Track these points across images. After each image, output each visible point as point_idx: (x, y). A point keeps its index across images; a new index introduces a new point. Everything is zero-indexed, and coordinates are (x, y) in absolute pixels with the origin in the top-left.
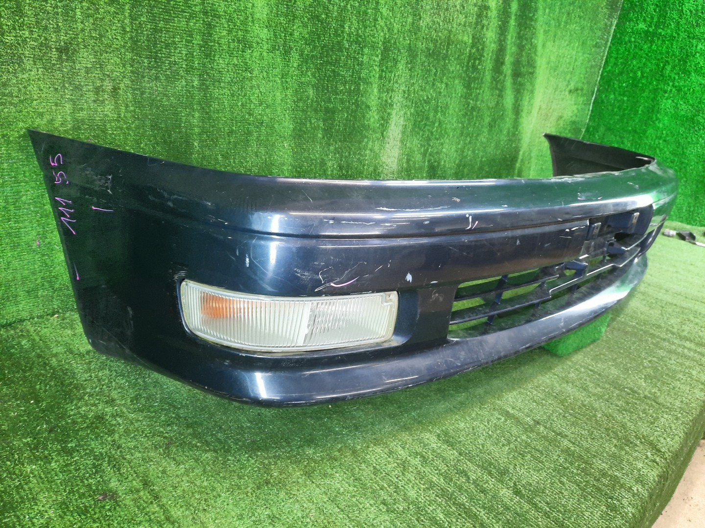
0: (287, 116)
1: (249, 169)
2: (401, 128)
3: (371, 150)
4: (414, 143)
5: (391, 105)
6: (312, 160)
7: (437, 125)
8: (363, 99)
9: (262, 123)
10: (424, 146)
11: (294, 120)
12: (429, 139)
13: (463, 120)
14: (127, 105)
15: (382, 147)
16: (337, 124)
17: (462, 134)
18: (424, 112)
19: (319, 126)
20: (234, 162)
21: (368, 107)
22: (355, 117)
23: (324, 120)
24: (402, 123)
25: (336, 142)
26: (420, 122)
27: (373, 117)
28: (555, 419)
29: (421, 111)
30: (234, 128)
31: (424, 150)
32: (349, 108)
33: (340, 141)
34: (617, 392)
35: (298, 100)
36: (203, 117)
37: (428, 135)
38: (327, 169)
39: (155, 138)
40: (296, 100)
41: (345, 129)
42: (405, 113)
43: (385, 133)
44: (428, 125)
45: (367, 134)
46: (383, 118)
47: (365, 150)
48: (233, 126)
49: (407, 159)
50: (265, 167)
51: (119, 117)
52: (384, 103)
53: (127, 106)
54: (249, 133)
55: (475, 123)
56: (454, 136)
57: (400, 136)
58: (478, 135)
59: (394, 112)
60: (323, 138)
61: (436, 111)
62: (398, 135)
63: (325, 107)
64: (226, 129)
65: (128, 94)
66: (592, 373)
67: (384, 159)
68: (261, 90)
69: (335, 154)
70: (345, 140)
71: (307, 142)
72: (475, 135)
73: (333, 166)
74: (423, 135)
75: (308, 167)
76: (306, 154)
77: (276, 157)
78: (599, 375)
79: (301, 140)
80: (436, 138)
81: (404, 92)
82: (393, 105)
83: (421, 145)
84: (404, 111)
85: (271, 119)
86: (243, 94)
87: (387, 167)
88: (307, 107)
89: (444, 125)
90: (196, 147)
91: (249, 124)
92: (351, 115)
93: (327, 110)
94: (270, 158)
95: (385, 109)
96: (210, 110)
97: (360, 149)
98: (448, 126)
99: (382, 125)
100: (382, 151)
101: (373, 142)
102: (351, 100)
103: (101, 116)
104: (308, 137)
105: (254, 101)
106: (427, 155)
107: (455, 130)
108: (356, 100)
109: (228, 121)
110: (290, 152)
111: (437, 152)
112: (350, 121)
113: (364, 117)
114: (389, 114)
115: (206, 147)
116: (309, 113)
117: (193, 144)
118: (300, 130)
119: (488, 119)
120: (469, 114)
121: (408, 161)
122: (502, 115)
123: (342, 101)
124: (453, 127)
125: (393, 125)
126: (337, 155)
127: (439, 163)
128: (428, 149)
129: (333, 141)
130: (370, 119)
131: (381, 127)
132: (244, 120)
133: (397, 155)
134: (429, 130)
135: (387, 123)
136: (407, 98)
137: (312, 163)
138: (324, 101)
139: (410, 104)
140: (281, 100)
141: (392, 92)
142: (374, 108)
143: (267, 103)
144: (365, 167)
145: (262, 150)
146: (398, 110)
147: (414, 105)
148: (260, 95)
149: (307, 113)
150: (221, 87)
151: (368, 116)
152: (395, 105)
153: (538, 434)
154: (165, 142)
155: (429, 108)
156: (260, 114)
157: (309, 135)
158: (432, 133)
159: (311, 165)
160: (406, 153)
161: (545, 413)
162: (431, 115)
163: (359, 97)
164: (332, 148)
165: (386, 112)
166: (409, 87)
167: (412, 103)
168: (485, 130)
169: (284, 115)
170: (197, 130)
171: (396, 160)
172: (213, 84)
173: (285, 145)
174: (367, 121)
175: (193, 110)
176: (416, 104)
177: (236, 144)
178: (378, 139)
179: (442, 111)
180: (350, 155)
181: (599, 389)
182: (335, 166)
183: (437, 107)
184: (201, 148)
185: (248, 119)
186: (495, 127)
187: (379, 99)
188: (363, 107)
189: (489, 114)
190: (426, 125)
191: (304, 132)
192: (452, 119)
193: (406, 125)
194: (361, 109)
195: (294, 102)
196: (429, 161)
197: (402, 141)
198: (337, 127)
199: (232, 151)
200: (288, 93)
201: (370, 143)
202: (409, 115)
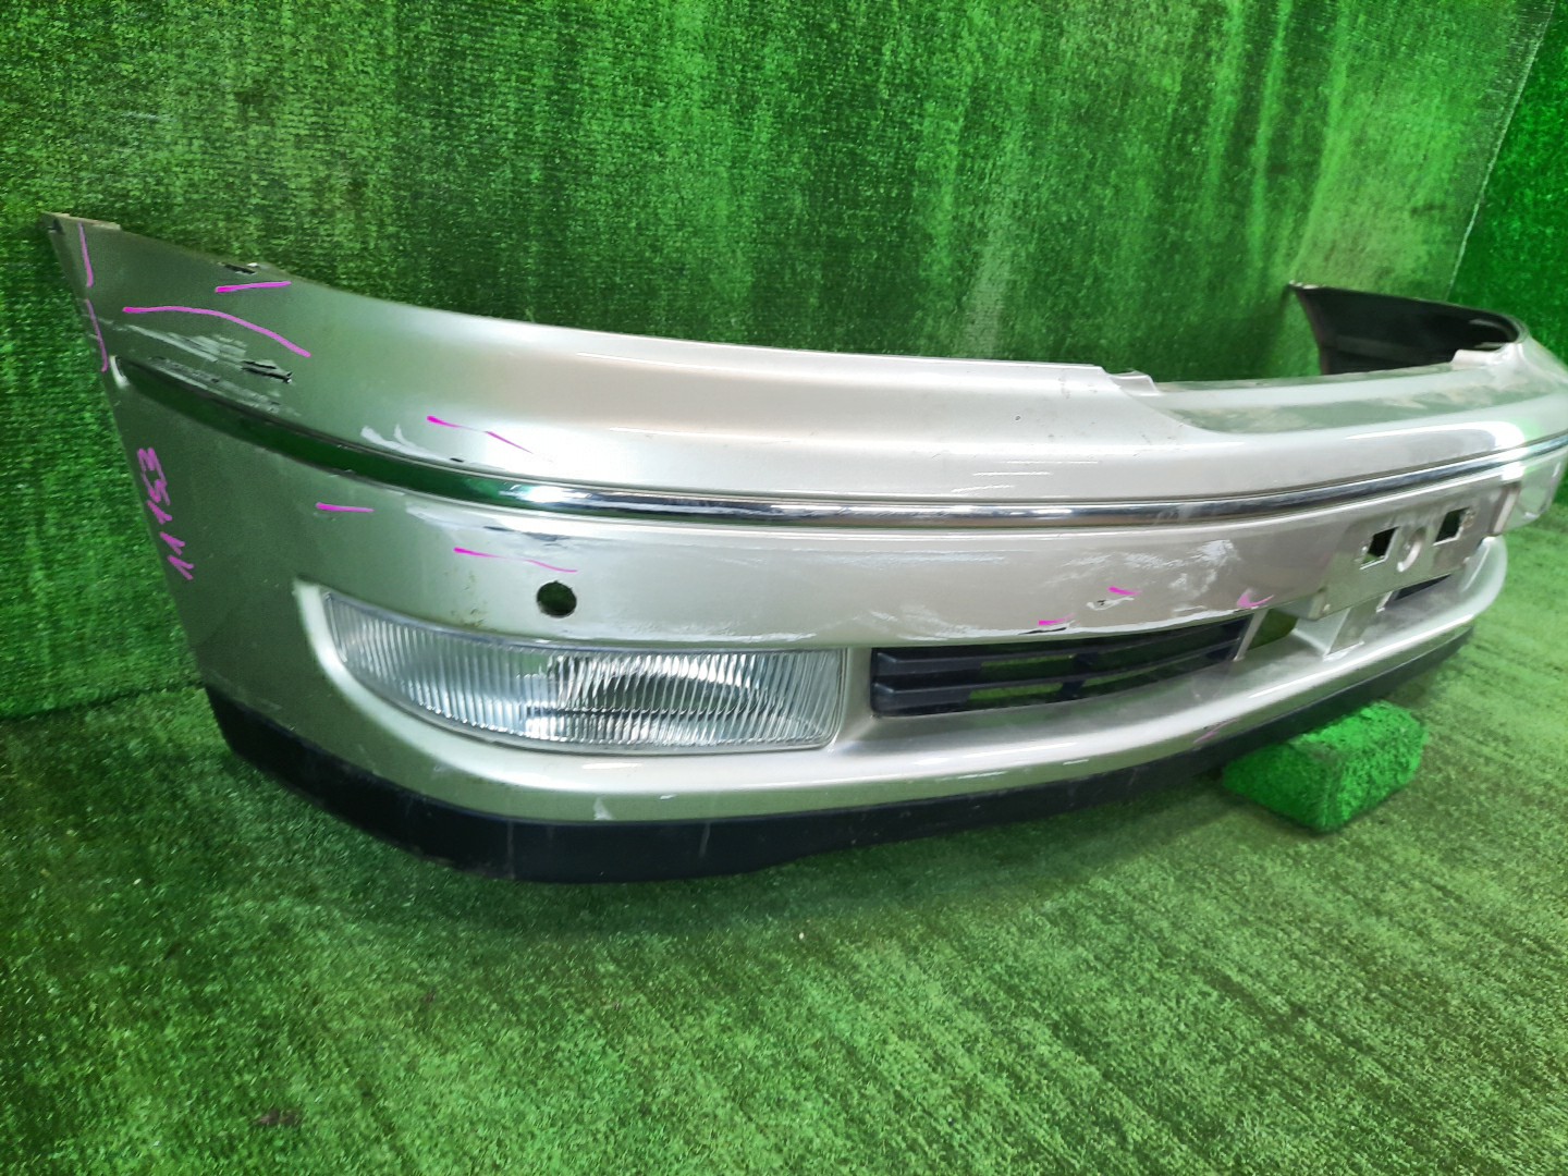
0: (739, 253)
2: (1002, 288)
4: (1033, 324)
5: (983, 235)
7: (1088, 282)
8: (919, 219)
9: (682, 269)
11: (756, 264)
13: (1150, 272)
14: (382, 221)
16: (853, 275)
17: (1145, 305)
18: (1058, 253)
19: (811, 278)
21: (929, 238)
22: (896, 260)
23: (825, 266)
24: (1006, 275)
25: (850, 318)
27: (939, 261)
28: (1345, 1004)
29: (1053, 250)
32: (883, 238)
34: (1502, 946)
35: (766, 218)
36: (549, 253)
37: (1066, 306)
40: (762, 216)
41: (873, 287)
42: (1015, 254)
43: (965, 298)
45: (921, 300)
46: (961, 263)
47: (917, 339)
52: (964, 230)
53: (381, 225)
55: (1178, 280)
56: (1126, 310)
57: (1000, 306)
58: (1182, 308)
59: (988, 251)
60: (821, 306)
61: (1089, 252)
62: (996, 304)
63: (828, 237)
64: (599, 281)
65: (385, 197)
66: (1440, 894)
68: (683, 193)
71: (784, 316)
72: (1174, 308)
74: (1054, 305)
78: (1459, 899)
80: (1084, 314)
81: (1015, 204)
82: (986, 235)
83: (1049, 328)
85: (704, 260)
86: (641, 203)
88: (788, 235)
89: (1106, 285)
93: (833, 244)
96: (566, 238)
98: (1115, 287)
99: (959, 280)
100: (956, 341)
102: (891, 220)
105: (666, 219)
107: (1130, 295)
108: (902, 221)
109: (604, 263)
111: (1084, 347)
112: (885, 269)
113: (917, 260)
114: (977, 255)
116: (791, 249)
118: (769, 288)
119: (1208, 270)
120: (1165, 257)
122: (1240, 261)
123: (868, 224)
124: (1127, 289)
125: (984, 280)
129: (844, 314)
130: (930, 265)
131: (956, 284)
132: (641, 261)
134: (1067, 294)
135: (971, 275)
136: (1020, 218)
138: (828, 223)
139: (1027, 232)
140: (728, 217)
141: (986, 203)
142: (942, 242)
143: (695, 223)
146: (998, 245)
147: (1036, 235)
148: (680, 205)
149: (786, 247)
150: (591, 185)
151: (927, 259)
152: (991, 234)
153: (1300, 1038)
155: (1073, 242)
157: (788, 300)
158: (1076, 302)
161: (1319, 987)
162: (1077, 259)
163: (907, 214)
165: (969, 251)
166: (1026, 194)
167: (1033, 230)
168: (1199, 296)
169: (734, 252)
172: (575, 179)
174: (925, 270)
175: (527, 236)
176: (1042, 232)
179: (1103, 251)
181: (1457, 936)
183: (1092, 241)
185: (650, 260)
186: (1222, 289)
187: (955, 218)
188: (918, 237)
189: (1210, 259)
190: (1062, 282)
191: (777, 291)
192: (1126, 270)
194: (912, 241)
195: (758, 222)
198: (855, 283)
200: (745, 203)
201: (930, 321)
202: (1023, 259)
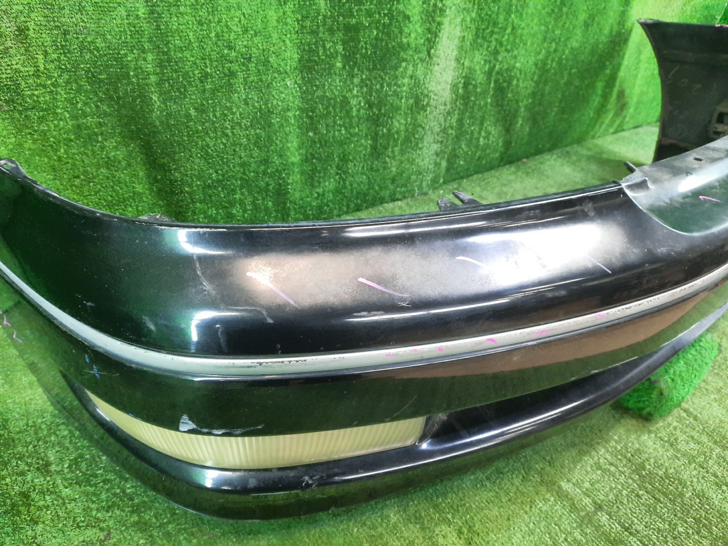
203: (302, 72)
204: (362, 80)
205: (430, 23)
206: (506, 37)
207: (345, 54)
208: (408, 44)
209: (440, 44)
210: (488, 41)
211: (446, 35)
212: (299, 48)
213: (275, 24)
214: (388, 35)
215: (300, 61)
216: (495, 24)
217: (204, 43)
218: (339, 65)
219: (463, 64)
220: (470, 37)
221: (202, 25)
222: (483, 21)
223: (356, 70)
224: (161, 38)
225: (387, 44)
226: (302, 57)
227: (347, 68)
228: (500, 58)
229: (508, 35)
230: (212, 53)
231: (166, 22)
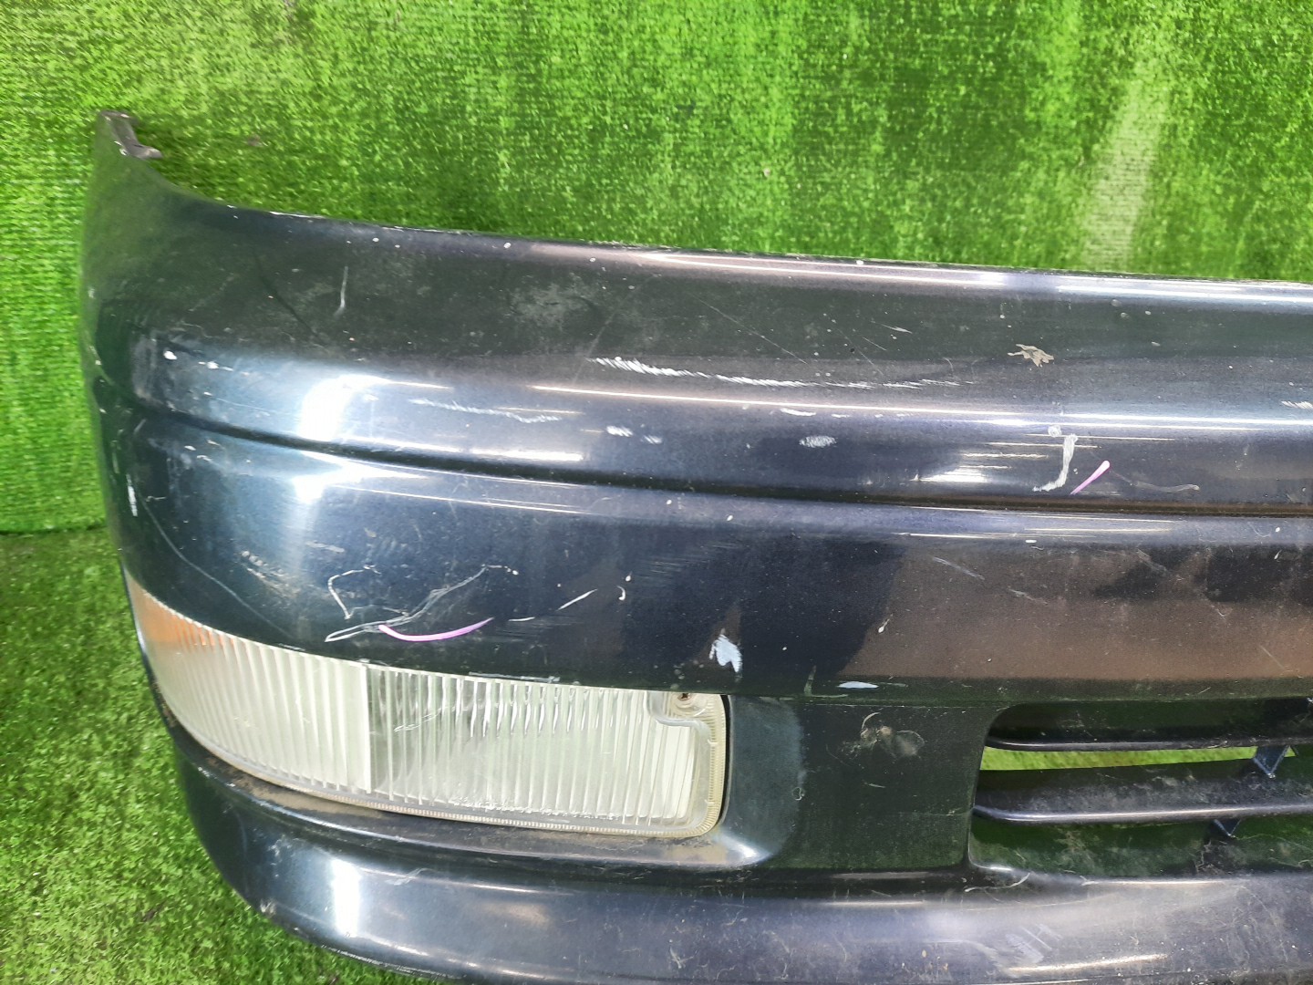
1: (652, 230)
3: (1041, 195)
6: (847, 214)
10: (1239, 191)
12: (1257, 172)
15: (1083, 188)
20: (610, 209)
26: (1228, 118)
30: (608, 119)
31: (1236, 204)
33: (941, 166)
38: (895, 241)
39: (408, 143)
44: (1258, 129)
48: (605, 113)
49: (1170, 227)
50: (700, 226)
51: (319, 86)
54: (654, 134)
67: (1089, 222)
69: (923, 201)
70: (955, 164)
73: (915, 234)
75: (835, 233)
76: (829, 199)
77: (733, 202)
79: (817, 160)
84: (1173, 82)
87: (1095, 247)
90: (503, 166)
91: (654, 111)
92: (980, 93)
94: (714, 203)
95: (1102, 77)
97: (1004, 189)
101: (1052, 171)
103: (273, 82)
104: (838, 151)
106: (1248, 218)
110: (782, 191)
115: (532, 166)
117: (497, 159)
121: (1172, 233)
126: (929, 205)
127: (1286, 245)
128: (1250, 202)
133: (1133, 214)
137: (848, 224)
144: (1018, 243)
145: (690, 182)
154: (431, 152)
156: (684, 84)
159: (844, 229)
160: (1169, 209)
164: (912, 185)
170: (504, 122)
171: (1129, 229)
173: (766, 171)
177: (614, 162)
178: (1069, 164)
180: (968, 205)
182: (920, 236)
184: (518, 168)
193: (1175, 127)
196: (1250, 238)
197: (1155, 174)
199: (604, 181)
203: (796, 152)
204: (924, 187)
205: (1095, 89)
206: (1285, 140)
207: (892, 128)
208: (1038, 124)
209: (1115, 135)
210: (1237, 144)
211: (1132, 116)
212: (796, 105)
213: (752, 51)
214: (992, 97)
215: (796, 130)
216: (1259, 108)
217: (606, 67)
218: (877, 148)
219: (1168, 186)
220: (1190, 128)
221: (606, 33)
222: (1225, 100)
223: (914, 162)
224: (529, 49)
225: (986, 119)
226: (802, 122)
227: (895, 156)
228: (1266, 186)
229: (1292, 136)
230: (619, 88)
231: (539, 21)
